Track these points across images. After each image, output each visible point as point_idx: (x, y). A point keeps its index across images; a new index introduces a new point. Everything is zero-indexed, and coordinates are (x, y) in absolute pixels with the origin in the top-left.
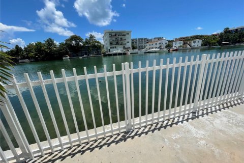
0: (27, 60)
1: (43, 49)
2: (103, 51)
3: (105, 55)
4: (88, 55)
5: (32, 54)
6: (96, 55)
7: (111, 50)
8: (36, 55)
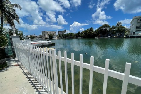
0: (80, 38)
1: (87, 32)
2: (126, 33)
3: (127, 37)
4: (112, 36)
5: (83, 35)
6: (118, 36)
7: (136, 33)
8: (84, 35)
